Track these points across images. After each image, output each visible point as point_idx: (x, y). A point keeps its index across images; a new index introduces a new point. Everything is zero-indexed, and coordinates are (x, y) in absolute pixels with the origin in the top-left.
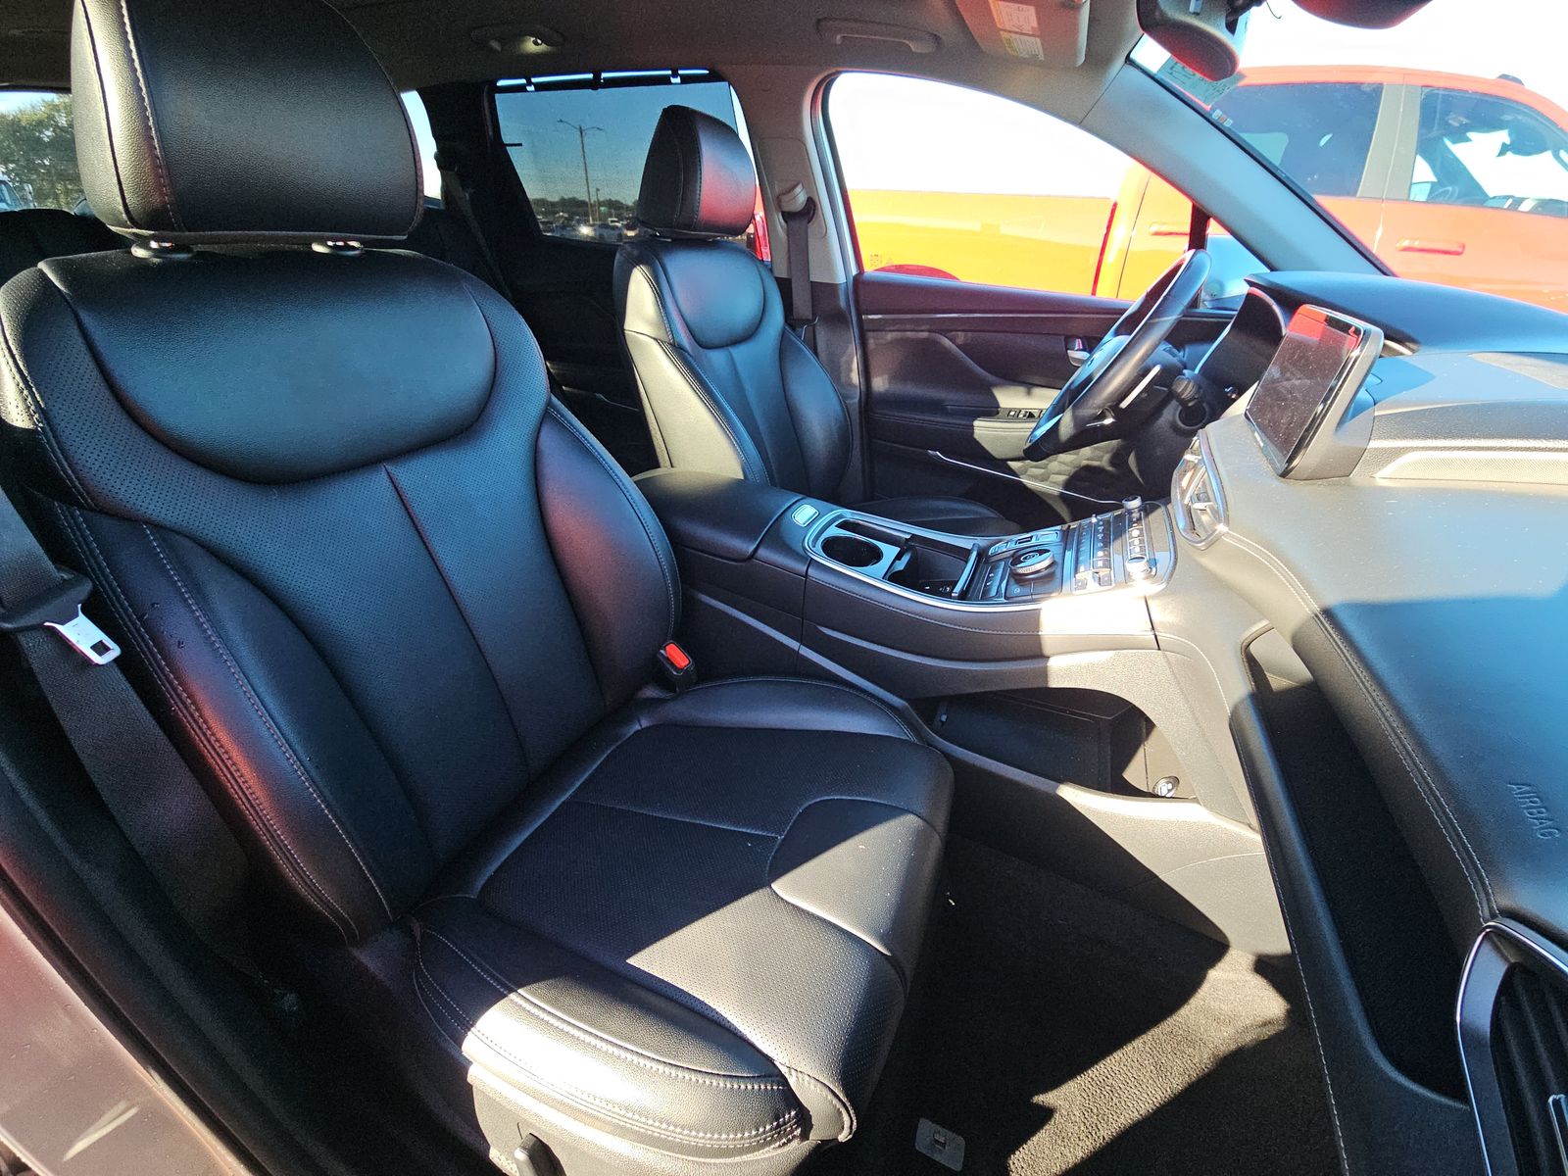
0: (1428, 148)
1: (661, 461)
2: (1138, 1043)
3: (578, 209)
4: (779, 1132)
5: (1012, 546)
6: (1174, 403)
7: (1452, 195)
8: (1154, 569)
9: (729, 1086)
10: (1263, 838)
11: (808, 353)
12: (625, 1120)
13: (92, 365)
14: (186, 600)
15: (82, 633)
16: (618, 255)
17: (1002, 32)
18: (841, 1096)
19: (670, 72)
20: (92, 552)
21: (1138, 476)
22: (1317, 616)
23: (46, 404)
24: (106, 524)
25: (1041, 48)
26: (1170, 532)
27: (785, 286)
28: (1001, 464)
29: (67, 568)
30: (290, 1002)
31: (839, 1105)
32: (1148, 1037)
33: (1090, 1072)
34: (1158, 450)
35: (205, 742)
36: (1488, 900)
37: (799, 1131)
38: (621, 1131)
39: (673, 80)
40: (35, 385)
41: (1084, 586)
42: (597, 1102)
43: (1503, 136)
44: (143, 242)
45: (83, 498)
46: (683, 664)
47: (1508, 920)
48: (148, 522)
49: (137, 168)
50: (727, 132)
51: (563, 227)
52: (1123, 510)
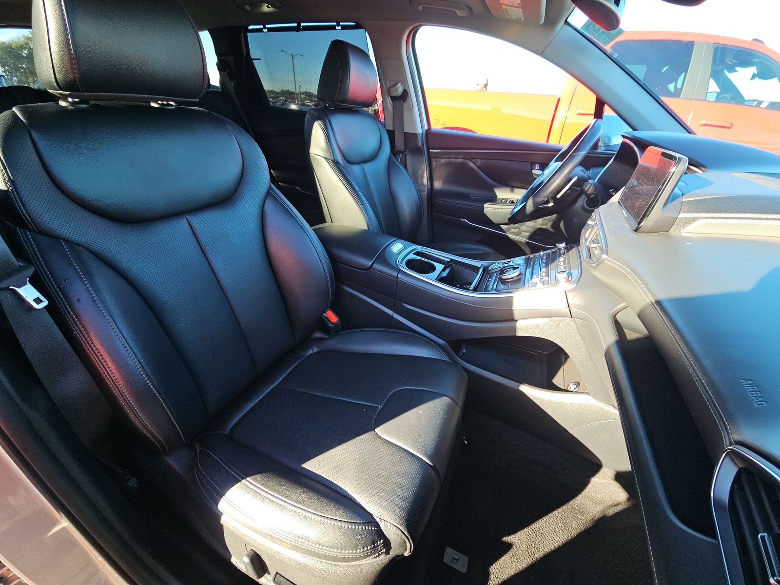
0: (717, 75)
1: (327, 220)
2: (555, 513)
3: (290, 95)
4: (375, 550)
5: (501, 265)
6: (584, 196)
7: (727, 99)
8: (570, 277)
9: (350, 527)
10: (620, 412)
11: (402, 168)
12: (298, 542)
13: (37, 159)
14: (82, 279)
15: (29, 293)
16: (307, 115)
17: (502, 6)
18: (406, 533)
19: (335, 24)
20: (35, 252)
21: (564, 233)
22: (653, 304)
23: (13, 177)
24: (43, 239)
25: (522, 14)
26: (579, 259)
27: (391, 134)
28: (497, 226)
29: (21, 260)
30: (133, 482)
31: (405, 538)
32: (560, 510)
33: (531, 526)
34: (575, 220)
35: (91, 350)
36: (729, 437)
37: (384, 550)
38: (296, 548)
39: (337, 28)
40: (8, 168)
41: (535, 285)
42: (284, 534)
43: (753, 70)
44: (65, 98)
45: (31, 225)
46: (335, 321)
47: (739, 446)
48: (65, 240)
49: (62, 59)
50: (364, 55)
51: (283, 104)
52: (557, 249)
